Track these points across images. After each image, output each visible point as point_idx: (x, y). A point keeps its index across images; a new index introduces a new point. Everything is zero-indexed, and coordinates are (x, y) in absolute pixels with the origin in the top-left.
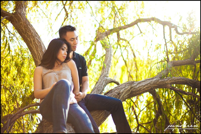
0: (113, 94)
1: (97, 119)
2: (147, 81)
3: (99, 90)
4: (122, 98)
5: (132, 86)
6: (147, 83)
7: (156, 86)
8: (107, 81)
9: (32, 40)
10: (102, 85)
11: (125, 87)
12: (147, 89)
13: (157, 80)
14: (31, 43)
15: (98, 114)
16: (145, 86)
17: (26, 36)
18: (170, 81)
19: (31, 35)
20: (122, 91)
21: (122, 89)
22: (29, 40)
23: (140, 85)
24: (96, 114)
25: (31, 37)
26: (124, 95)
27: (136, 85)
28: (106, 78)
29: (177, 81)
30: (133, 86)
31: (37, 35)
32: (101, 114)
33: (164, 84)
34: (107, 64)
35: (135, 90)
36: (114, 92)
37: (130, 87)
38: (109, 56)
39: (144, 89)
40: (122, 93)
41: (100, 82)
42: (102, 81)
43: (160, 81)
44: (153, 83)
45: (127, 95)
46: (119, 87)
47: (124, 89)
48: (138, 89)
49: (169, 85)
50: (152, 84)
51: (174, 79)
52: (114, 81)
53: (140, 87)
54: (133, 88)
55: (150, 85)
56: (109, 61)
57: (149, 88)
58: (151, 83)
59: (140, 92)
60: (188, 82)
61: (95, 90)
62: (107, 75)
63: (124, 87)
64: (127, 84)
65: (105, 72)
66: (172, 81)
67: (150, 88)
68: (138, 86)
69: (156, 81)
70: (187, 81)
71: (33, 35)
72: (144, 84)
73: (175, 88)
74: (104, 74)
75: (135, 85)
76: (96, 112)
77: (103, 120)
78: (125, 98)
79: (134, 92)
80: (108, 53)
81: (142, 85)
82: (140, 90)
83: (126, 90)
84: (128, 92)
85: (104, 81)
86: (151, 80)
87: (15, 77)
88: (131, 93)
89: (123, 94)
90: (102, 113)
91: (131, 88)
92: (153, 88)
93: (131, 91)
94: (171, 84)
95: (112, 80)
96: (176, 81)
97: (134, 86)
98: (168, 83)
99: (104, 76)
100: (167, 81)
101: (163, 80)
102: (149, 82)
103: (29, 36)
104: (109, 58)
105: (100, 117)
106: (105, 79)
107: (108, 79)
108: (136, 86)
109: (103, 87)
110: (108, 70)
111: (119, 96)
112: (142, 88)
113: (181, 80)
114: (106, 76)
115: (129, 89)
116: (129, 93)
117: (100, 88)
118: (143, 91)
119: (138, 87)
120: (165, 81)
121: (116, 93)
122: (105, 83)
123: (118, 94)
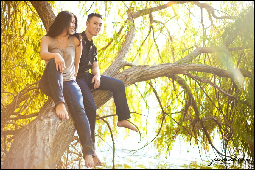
0: (120, 76)
1: (99, 97)
2: (162, 66)
3: (110, 72)
4: (129, 80)
5: (142, 70)
6: (161, 68)
7: (171, 72)
8: (121, 64)
9: (48, 21)
10: (115, 67)
11: (135, 70)
12: (160, 74)
13: (173, 66)
14: (48, 24)
15: (101, 93)
16: (158, 70)
17: (44, 17)
18: (187, 67)
19: (48, 16)
20: (130, 73)
21: (130, 71)
22: (46, 21)
23: (153, 69)
24: (99, 93)
25: (48, 18)
26: (132, 78)
27: (149, 69)
28: (121, 61)
29: (197, 68)
30: (144, 69)
31: (54, 16)
32: (104, 93)
33: (180, 70)
34: (126, 47)
35: (146, 74)
36: (122, 74)
37: (140, 70)
38: (130, 40)
39: (157, 73)
40: (130, 75)
41: (113, 65)
42: (116, 63)
43: (176, 66)
44: (168, 68)
45: (136, 77)
46: (128, 70)
47: (133, 72)
48: (149, 73)
49: (185, 72)
50: (167, 70)
51: (193, 66)
52: (130, 64)
53: (152, 72)
54: (144, 72)
55: (164, 70)
56: (128, 44)
57: (162, 73)
58: (165, 68)
59: (152, 77)
60: (211, 70)
61: (107, 72)
62: (123, 58)
63: (133, 70)
64: (138, 67)
65: (121, 55)
66: (189, 68)
67: (164, 73)
68: (150, 70)
69: (171, 66)
70: (209, 68)
71: (50, 16)
72: (157, 69)
73: (191, 75)
74: (120, 57)
76: (100, 91)
77: (107, 99)
78: (133, 80)
79: (145, 75)
80: (130, 36)
81: (155, 69)
82: (152, 74)
83: (136, 73)
84: (137, 75)
85: (117, 64)
86: (166, 66)
87: (32, 56)
88: (141, 76)
89: (132, 76)
90: (106, 92)
91: (141, 72)
92: (167, 74)
93: (141, 74)
94: (188, 70)
95: (127, 63)
96: (195, 68)
97: (146, 70)
98: (184, 69)
99: (119, 59)
100: (183, 67)
101: (179, 66)
102: (163, 66)
103: (46, 17)
104: (128, 41)
105: (103, 96)
106: (119, 62)
107: (122, 62)
108: (147, 70)
109: (116, 69)
110: (125, 53)
111: (127, 78)
112: (154, 73)
113: (202, 68)
114: (121, 59)
115: (139, 72)
116: (139, 77)
117: (112, 70)
118: (155, 75)
119: (150, 72)
120: (181, 67)
121: (123, 75)
122: (119, 66)
123: (126, 76)
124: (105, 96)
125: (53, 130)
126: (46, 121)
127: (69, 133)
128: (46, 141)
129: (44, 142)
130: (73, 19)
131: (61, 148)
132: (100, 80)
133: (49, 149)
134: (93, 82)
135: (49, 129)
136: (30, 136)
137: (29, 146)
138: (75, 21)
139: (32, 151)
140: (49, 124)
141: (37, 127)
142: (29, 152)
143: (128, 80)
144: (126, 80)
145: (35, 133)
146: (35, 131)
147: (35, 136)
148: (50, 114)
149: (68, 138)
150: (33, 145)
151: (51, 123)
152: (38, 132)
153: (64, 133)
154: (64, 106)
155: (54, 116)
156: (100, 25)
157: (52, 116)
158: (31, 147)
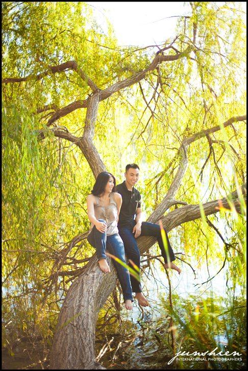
1: (144, 243)
3: (157, 214)
8: (169, 204)
28: (168, 200)
30: (189, 210)
35: (191, 214)
37: (185, 212)
40: (175, 218)
41: (161, 206)
45: (181, 219)
47: (177, 214)
48: (195, 214)
56: (177, 181)
61: (154, 214)
62: (171, 197)
63: (178, 213)
68: (195, 210)
74: (168, 196)
75: (192, 209)
78: (178, 222)
79: (190, 216)
83: (180, 215)
84: (182, 217)
85: (165, 204)
86: (213, 203)
88: (186, 218)
89: (176, 219)
91: (186, 213)
102: (210, 205)
106: (167, 202)
107: (170, 202)
110: (174, 191)
115: (183, 214)
116: (184, 218)
117: (159, 212)
119: (196, 212)
121: (167, 219)
122: (166, 206)
123: (169, 220)
124: (149, 241)
125: (96, 282)
126: (91, 275)
127: (111, 283)
128: (90, 293)
129: (89, 293)
130: (111, 179)
131: (103, 296)
132: (140, 230)
133: (93, 298)
134: (133, 232)
135: (93, 282)
136: (79, 289)
137: (78, 297)
138: (113, 180)
139: (80, 301)
140: (93, 278)
141: (84, 281)
142: (78, 301)
143: (172, 223)
144: (170, 224)
145: (82, 286)
146: (83, 284)
147: (82, 289)
148: (94, 269)
149: (111, 287)
150: (80, 296)
151: (95, 277)
152: (84, 285)
153: (107, 283)
154: (106, 261)
155: (98, 270)
156: (137, 175)
157: (96, 270)
158: (79, 298)
